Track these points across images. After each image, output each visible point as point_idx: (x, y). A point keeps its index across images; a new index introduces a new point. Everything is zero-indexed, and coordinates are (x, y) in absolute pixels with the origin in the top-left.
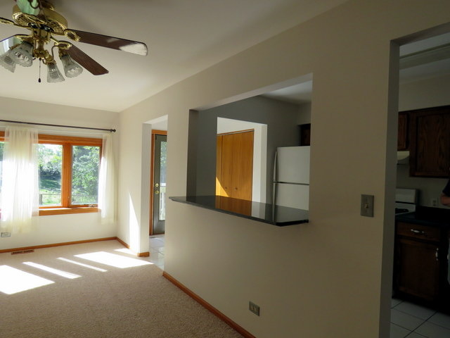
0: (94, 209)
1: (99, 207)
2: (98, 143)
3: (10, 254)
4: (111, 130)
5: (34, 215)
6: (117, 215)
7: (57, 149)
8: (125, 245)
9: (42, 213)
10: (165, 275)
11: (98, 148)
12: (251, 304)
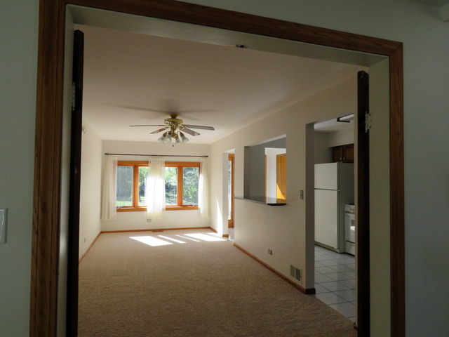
0: (196, 208)
1: (199, 207)
2: (198, 165)
3: (151, 232)
4: (206, 156)
5: (163, 210)
6: (210, 212)
7: (174, 170)
8: (215, 231)
9: (167, 209)
10: (235, 245)
11: (198, 168)
12: (269, 250)
